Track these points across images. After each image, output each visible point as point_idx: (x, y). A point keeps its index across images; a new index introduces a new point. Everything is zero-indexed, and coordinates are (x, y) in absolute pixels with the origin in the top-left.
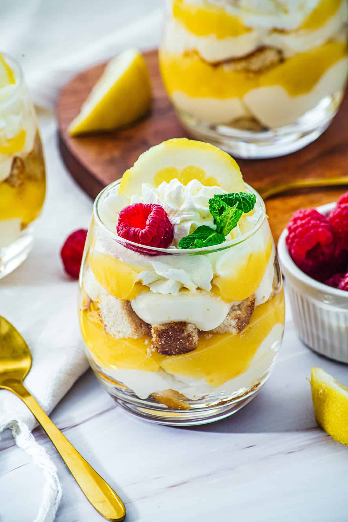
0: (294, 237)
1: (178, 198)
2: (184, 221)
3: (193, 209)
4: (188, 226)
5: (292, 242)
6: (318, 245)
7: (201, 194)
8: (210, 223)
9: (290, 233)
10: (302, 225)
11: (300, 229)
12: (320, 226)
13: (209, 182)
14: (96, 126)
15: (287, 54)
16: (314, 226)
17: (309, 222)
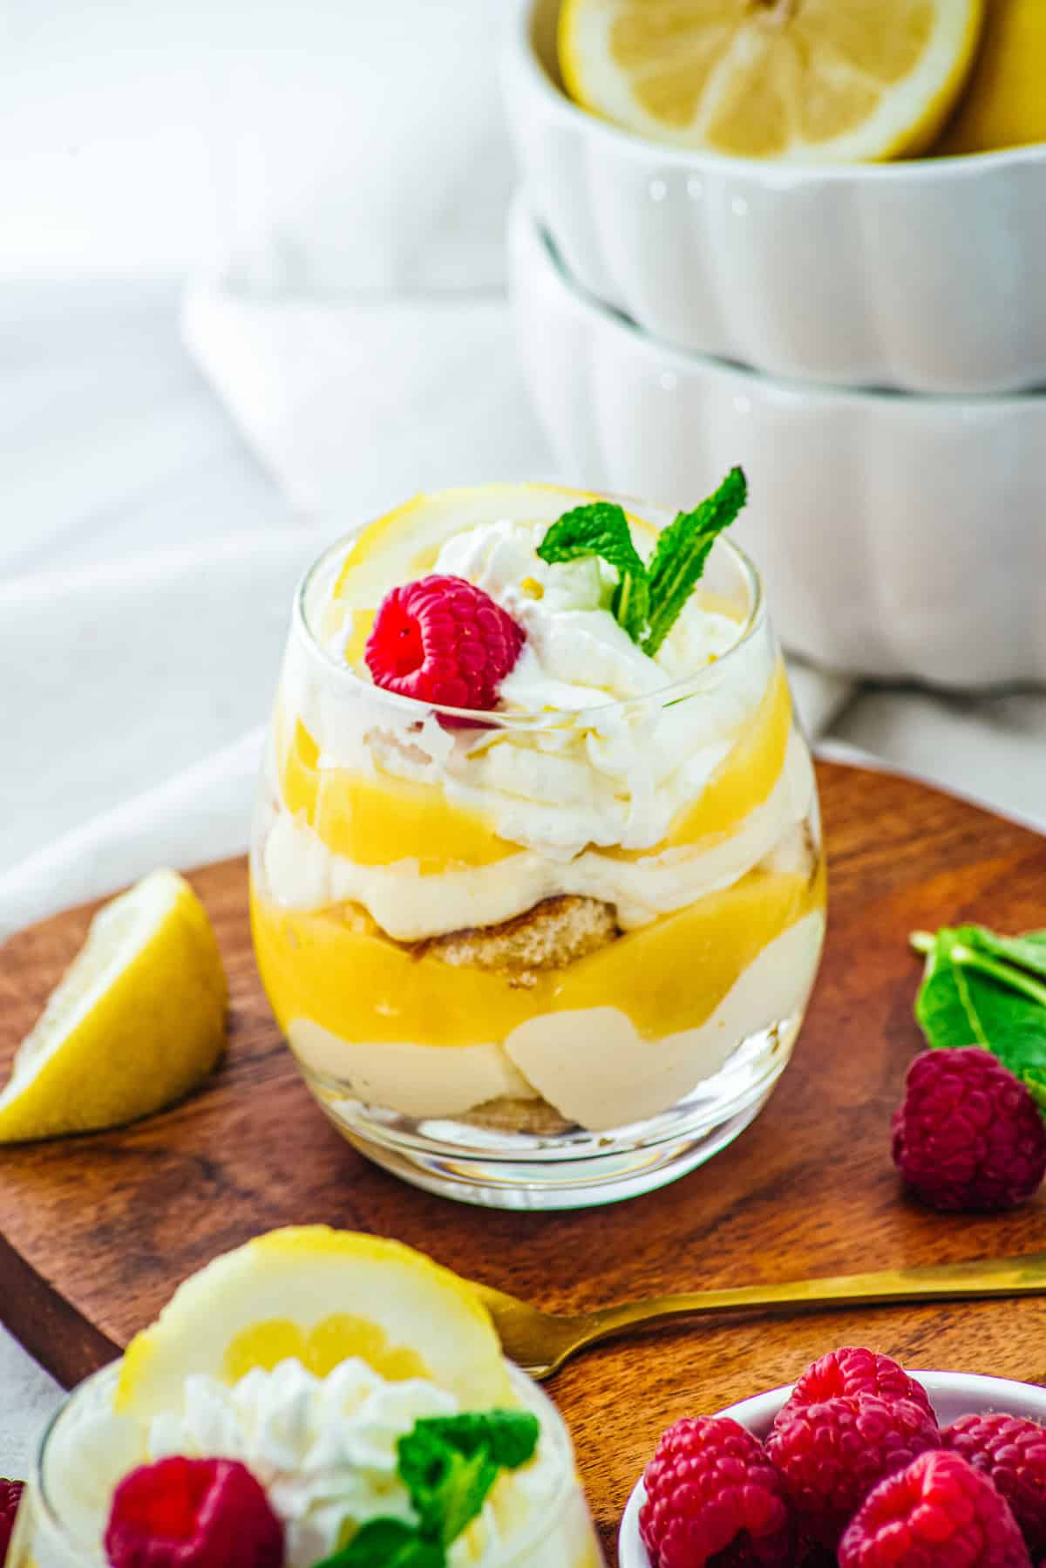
0: (666, 1514)
1: (297, 1431)
2: (317, 1505)
3: (344, 1465)
4: (329, 1523)
5: (661, 1531)
6: (742, 1536)
7: (370, 1412)
8: (398, 1507)
9: (653, 1499)
10: (691, 1474)
11: (684, 1487)
12: (745, 1479)
13: (396, 1368)
14: (54, 1121)
15: (627, 917)
16: (729, 1478)
17: (709, 1464)
